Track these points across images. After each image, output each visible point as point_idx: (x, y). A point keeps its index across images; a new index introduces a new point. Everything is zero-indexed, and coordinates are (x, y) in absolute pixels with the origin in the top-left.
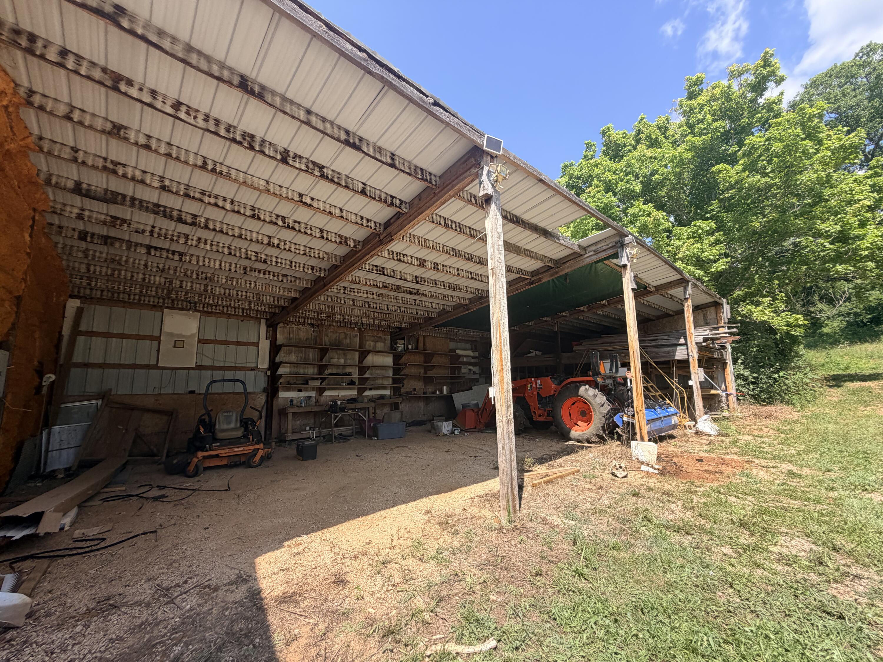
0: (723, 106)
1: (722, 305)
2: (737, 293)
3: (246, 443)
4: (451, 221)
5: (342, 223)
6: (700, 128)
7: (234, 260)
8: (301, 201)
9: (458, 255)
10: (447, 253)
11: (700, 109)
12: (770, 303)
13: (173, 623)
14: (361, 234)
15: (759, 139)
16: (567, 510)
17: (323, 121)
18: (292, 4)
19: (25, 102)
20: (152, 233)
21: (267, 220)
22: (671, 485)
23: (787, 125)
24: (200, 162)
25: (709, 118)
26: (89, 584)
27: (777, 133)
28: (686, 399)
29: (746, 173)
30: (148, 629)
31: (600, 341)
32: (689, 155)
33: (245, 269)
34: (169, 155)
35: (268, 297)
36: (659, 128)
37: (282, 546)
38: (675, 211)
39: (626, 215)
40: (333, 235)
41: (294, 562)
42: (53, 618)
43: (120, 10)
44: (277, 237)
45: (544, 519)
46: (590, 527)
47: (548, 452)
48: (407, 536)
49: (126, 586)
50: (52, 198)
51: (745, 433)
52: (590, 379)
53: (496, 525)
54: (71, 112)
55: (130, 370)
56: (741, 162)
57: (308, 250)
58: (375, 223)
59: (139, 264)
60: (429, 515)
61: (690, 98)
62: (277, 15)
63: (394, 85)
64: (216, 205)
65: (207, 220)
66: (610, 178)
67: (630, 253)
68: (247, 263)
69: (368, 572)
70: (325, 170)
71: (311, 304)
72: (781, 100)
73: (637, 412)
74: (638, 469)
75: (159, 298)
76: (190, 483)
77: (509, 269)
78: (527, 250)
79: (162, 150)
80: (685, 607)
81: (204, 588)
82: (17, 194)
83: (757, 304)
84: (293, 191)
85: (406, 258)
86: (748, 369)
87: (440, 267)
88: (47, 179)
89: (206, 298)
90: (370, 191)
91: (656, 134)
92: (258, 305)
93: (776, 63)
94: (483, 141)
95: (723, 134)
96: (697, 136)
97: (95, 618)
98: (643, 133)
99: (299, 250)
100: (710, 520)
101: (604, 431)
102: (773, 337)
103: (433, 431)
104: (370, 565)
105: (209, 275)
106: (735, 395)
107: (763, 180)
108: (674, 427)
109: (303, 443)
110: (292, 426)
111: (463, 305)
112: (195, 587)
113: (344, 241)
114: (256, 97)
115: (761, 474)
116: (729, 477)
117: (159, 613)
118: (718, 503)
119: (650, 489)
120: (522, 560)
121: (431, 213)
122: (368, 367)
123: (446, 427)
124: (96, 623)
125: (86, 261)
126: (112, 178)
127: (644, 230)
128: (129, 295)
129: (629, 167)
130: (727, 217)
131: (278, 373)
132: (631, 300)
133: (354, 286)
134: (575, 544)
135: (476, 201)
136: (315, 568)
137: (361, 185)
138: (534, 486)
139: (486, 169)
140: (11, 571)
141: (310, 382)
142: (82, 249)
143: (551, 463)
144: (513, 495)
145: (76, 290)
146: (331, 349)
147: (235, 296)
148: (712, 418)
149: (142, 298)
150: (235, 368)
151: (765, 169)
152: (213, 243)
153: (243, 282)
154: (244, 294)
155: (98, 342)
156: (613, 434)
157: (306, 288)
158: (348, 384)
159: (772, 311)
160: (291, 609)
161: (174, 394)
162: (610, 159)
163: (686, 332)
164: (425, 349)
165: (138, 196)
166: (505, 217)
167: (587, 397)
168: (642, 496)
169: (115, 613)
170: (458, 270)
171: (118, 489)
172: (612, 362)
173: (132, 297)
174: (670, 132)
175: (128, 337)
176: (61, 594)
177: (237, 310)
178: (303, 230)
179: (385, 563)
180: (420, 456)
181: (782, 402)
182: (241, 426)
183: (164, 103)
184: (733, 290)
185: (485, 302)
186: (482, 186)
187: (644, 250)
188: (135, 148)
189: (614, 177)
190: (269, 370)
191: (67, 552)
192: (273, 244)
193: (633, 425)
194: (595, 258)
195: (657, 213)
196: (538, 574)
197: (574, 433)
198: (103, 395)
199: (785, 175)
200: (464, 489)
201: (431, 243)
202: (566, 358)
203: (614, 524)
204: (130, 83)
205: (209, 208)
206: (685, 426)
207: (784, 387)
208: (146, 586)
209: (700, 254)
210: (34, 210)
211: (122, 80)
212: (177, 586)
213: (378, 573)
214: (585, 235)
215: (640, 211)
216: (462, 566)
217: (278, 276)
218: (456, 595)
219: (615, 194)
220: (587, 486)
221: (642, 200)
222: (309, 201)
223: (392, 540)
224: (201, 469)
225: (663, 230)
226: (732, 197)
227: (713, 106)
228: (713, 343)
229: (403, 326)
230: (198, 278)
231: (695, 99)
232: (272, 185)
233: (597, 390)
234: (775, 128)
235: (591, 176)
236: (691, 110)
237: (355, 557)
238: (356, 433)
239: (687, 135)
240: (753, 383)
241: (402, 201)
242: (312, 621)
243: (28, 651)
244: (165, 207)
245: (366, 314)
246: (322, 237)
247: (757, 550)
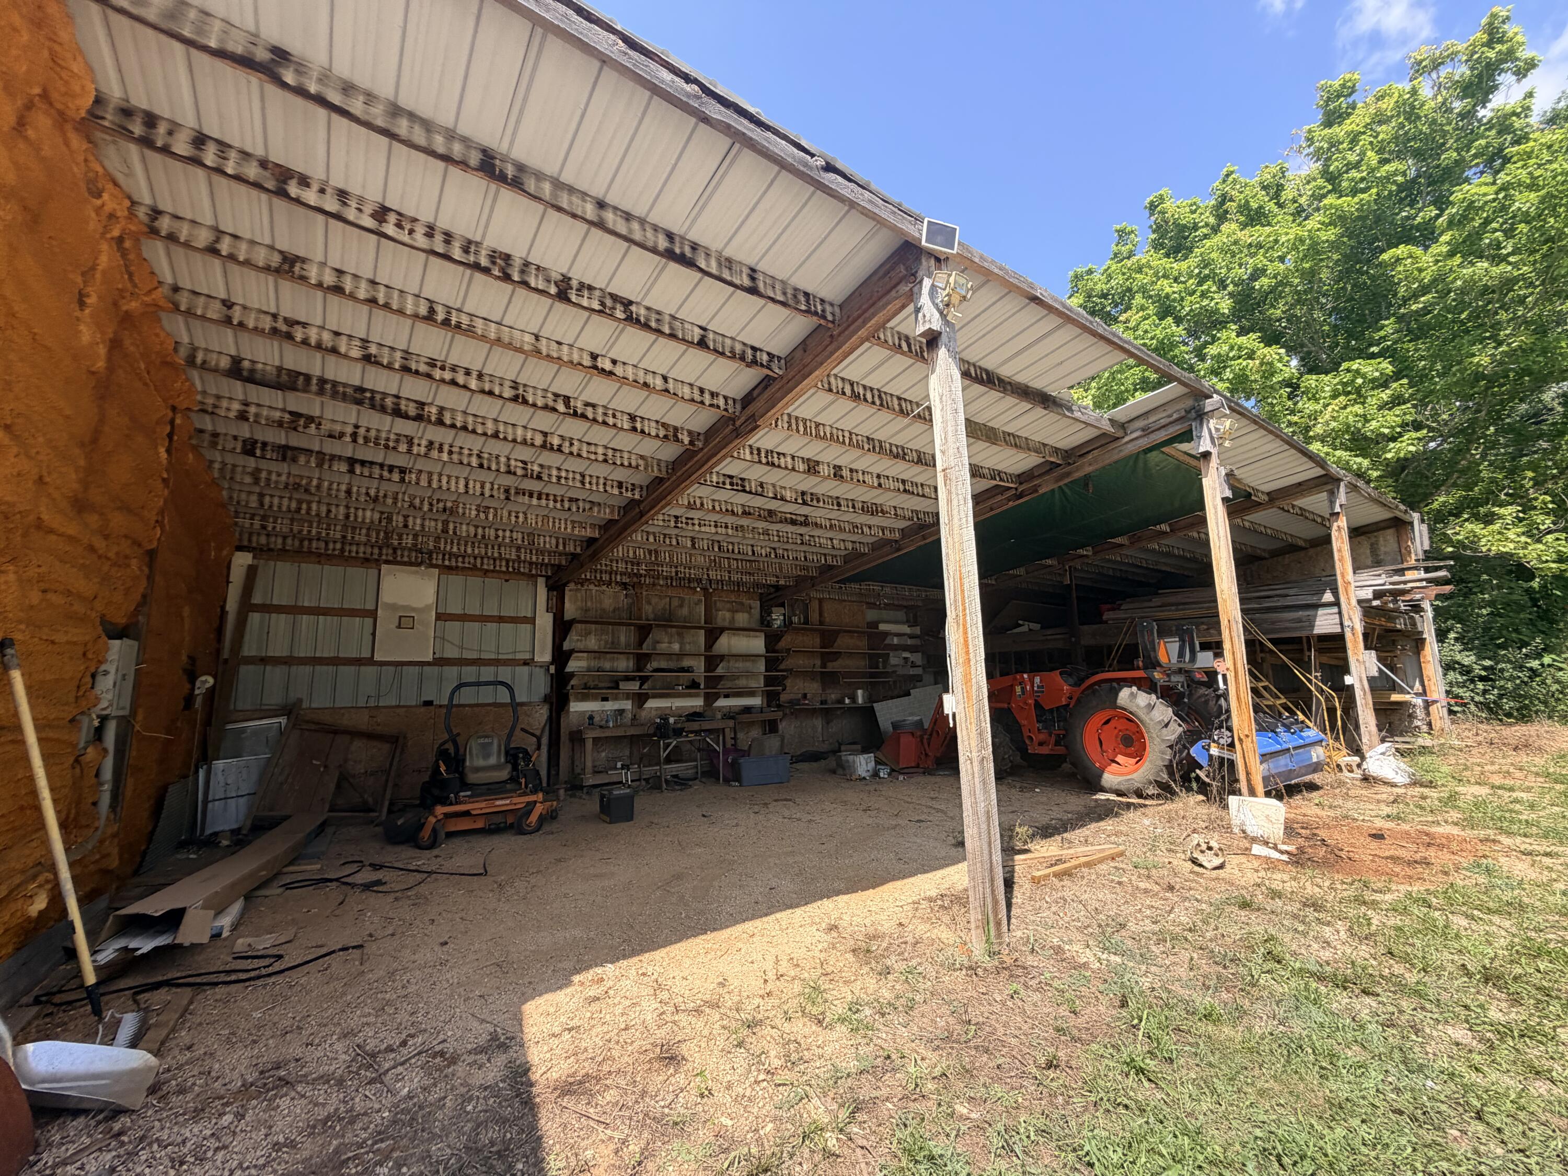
0: (1401, 132)
1: (1411, 524)
2: (1441, 499)
3: (515, 791)
4: (865, 387)
5: (668, 402)
6: (1353, 180)
7: (488, 477)
8: (595, 367)
9: (877, 449)
10: (858, 446)
11: (1351, 142)
12: (1517, 517)
13: (379, 1121)
14: (701, 420)
15: (1484, 189)
16: (1103, 933)
17: (627, 220)
18: (562, 8)
19: (146, 229)
20: (354, 436)
21: (540, 404)
22: (1320, 887)
23: (1546, 156)
24: (423, 310)
25: (1372, 157)
26: (251, 1038)
27: (1523, 175)
28: (1339, 713)
29: (1458, 259)
30: (338, 1128)
31: (1156, 601)
32: (1330, 234)
33: (507, 491)
34: (373, 301)
35: (548, 539)
36: (1264, 188)
37: (569, 983)
38: (1302, 346)
39: (1202, 358)
40: (653, 424)
41: (588, 1015)
42: (189, 1097)
43: (281, 55)
44: (559, 433)
45: (1058, 950)
46: (1153, 969)
47: (1057, 813)
48: (793, 973)
49: (307, 1045)
50: (199, 388)
51: (1473, 780)
52: (1140, 674)
53: (961, 959)
54: (217, 240)
55: (331, 668)
56: (1445, 238)
57: (610, 453)
58: (726, 398)
59: (338, 490)
60: (835, 934)
61: (1328, 124)
62: (539, 31)
63: (751, 139)
64: (453, 382)
65: (441, 409)
66: (1168, 290)
67: (1217, 430)
68: (509, 481)
69: (721, 1042)
70: (633, 308)
71: (620, 548)
72: (1529, 108)
73: (1240, 740)
74: (1246, 852)
75: (372, 547)
76: (423, 860)
77: (975, 471)
78: (1009, 434)
79: (362, 294)
80: (1377, 1158)
81: (434, 1057)
82: (146, 384)
83: (1488, 520)
84: (582, 349)
85: (782, 460)
86: (1471, 650)
87: (846, 473)
88: (189, 356)
89: (446, 543)
90: (714, 341)
91: (1260, 199)
92: (531, 553)
93: (1516, 34)
94: (920, 231)
95: (1401, 187)
96: (1347, 195)
97: (254, 1102)
98: (1231, 200)
99: (596, 453)
100: (1413, 965)
101: (1171, 774)
102: (1525, 585)
103: (840, 771)
104: (724, 1027)
105: (449, 505)
106: (1444, 703)
107: (1496, 271)
108: (1317, 767)
109: (610, 791)
110: (593, 761)
111: (889, 542)
112: (419, 1053)
113: (671, 434)
114: (509, 184)
115: (1521, 869)
116: (1446, 873)
117: (357, 1100)
118: (1428, 927)
119: (1275, 894)
120: (1017, 1033)
121: (826, 373)
122: (722, 658)
123: (863, 764)
124: (255, 1110)
125: (257, 489)
126: (288, 347)
127: (1241, 384)
128: (327, 543)
129: (1205, 267)
130: (1416, 350)
131: (568, 670)
132: (1221, 520)
133: (691, 514)
134: (1124, 1004)
135: (909, 345)
136: (626, 1029)
137: (697, 331)
138: (1035, 881)
139: (927, 283)
140: (135, 1007)
141: (622, 685)
142: (249, 470)
143: (1065, 835)
144: (995, 902)
145: (246, 536)
146: (658, 626)
147: (492, 538)
148: (1397, 750)
149: (347, 548)
150: (497, 662)
151: (1499, 247)
152: (454, 449)
153: (505, 514)
154: (508, 534)
155: (281, 622)
156: (1190, 781)
157: (610, 520)
158: (687, 687)
159: (1523, 534)
160: (581, 1108)
161: (398, 706)
162: (1167, 255)
163: (1336, 580)
164: (821, 623)
165: (329, 375)
166: (965, 374)
167: (1134, 709)
168: (1259, 909)
169: (286, 1095)
170: (879, 476)
171: (311, 868)
172: (1182, 641)
173: (331, 546)
174: (1288, 194)
175: (326, 612)
176: (205, 1053)
177: (498, 563)
178: (600, 419)
179: (752, 1025)
180: (817, 818)
181: (1550, 717)
182: (507, 762)
183: (360, 210)
184: (1432, 494)
185: (931, 534)
186: (920, 315)
187: (1245, 422)
188: (319, 294)
189: (1176, 288)
190: (552, 663)
191: (223, 978)
192: (552, 445)
193: (1232, 763)
194: (1145, 443)
195: (1266, 350)
196: (1050, 1065)
197: (1109, 778)
198: (288, 710)
199: (1544, 256)
200: (898, 884)
201: (828, 430)
202: (1088, 635)
203: (1205, 966)
204: (304, 181)
205: (445, 388)
206: (1338, 766)
207: (1555, 687)
208: (339, 1046)
209: (1360, 425)
210: (174, 409)
211: (292, 178)
212: (390, 1049)
213: (740, 1045)
214: (1120, 400)
215: (1232, 348)
216: (898, 1040)
217: (562, 501)
218: (887, 1099)
219: (1178, 321)
220: (1142, 885)
221: (1234, 327)
222: (608, 366)
223: (766, 981)
224: (442, 835)
225: (1279, 382)
226: (1426, 311)
227: (1378, 134)
228: (1395, 601)
229: (782, 582)
230: (431, 510)
231: (1340, 124)
232: (544, 341)
233: (1154, 697)
234: (1519, 164)
235: (1129, 290)
236: (1332, 145)
237: (698, 1011)
238: (703, 773)
239: (1324, 196)
240: (1482, 679)
241: (774, 356)
242: (617, 1135)
243: (144, 1155)
244: (372, 392)
245: (715, 563)
246: (634, 429)
247: (1531, 1038)
